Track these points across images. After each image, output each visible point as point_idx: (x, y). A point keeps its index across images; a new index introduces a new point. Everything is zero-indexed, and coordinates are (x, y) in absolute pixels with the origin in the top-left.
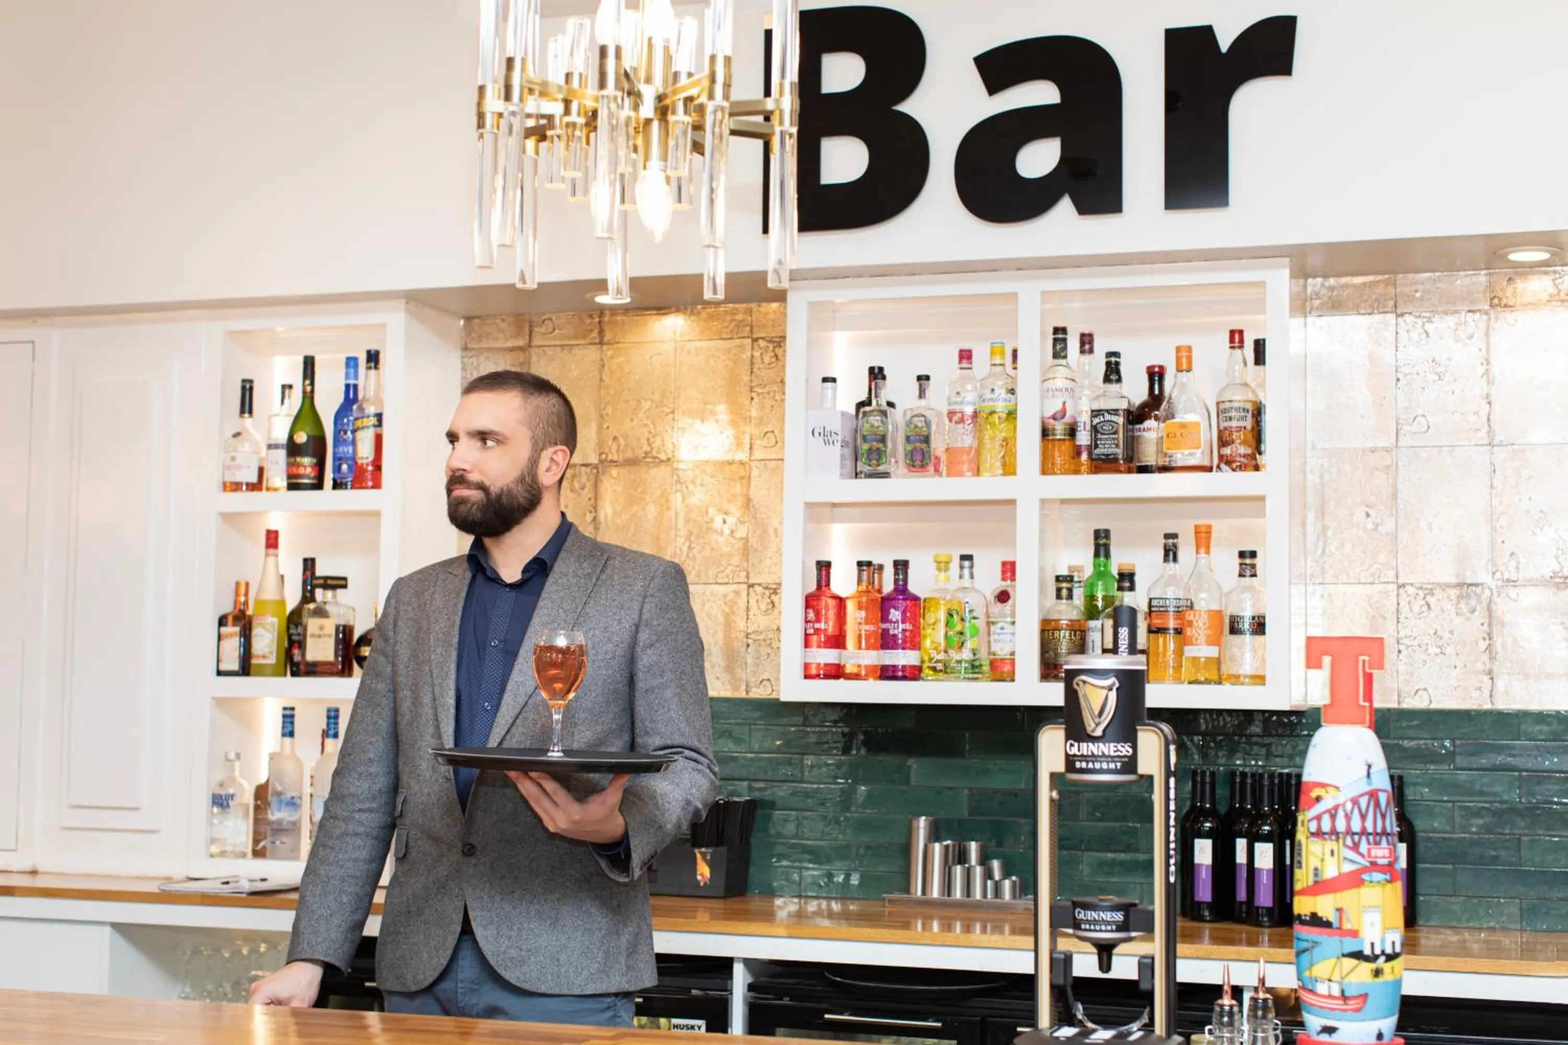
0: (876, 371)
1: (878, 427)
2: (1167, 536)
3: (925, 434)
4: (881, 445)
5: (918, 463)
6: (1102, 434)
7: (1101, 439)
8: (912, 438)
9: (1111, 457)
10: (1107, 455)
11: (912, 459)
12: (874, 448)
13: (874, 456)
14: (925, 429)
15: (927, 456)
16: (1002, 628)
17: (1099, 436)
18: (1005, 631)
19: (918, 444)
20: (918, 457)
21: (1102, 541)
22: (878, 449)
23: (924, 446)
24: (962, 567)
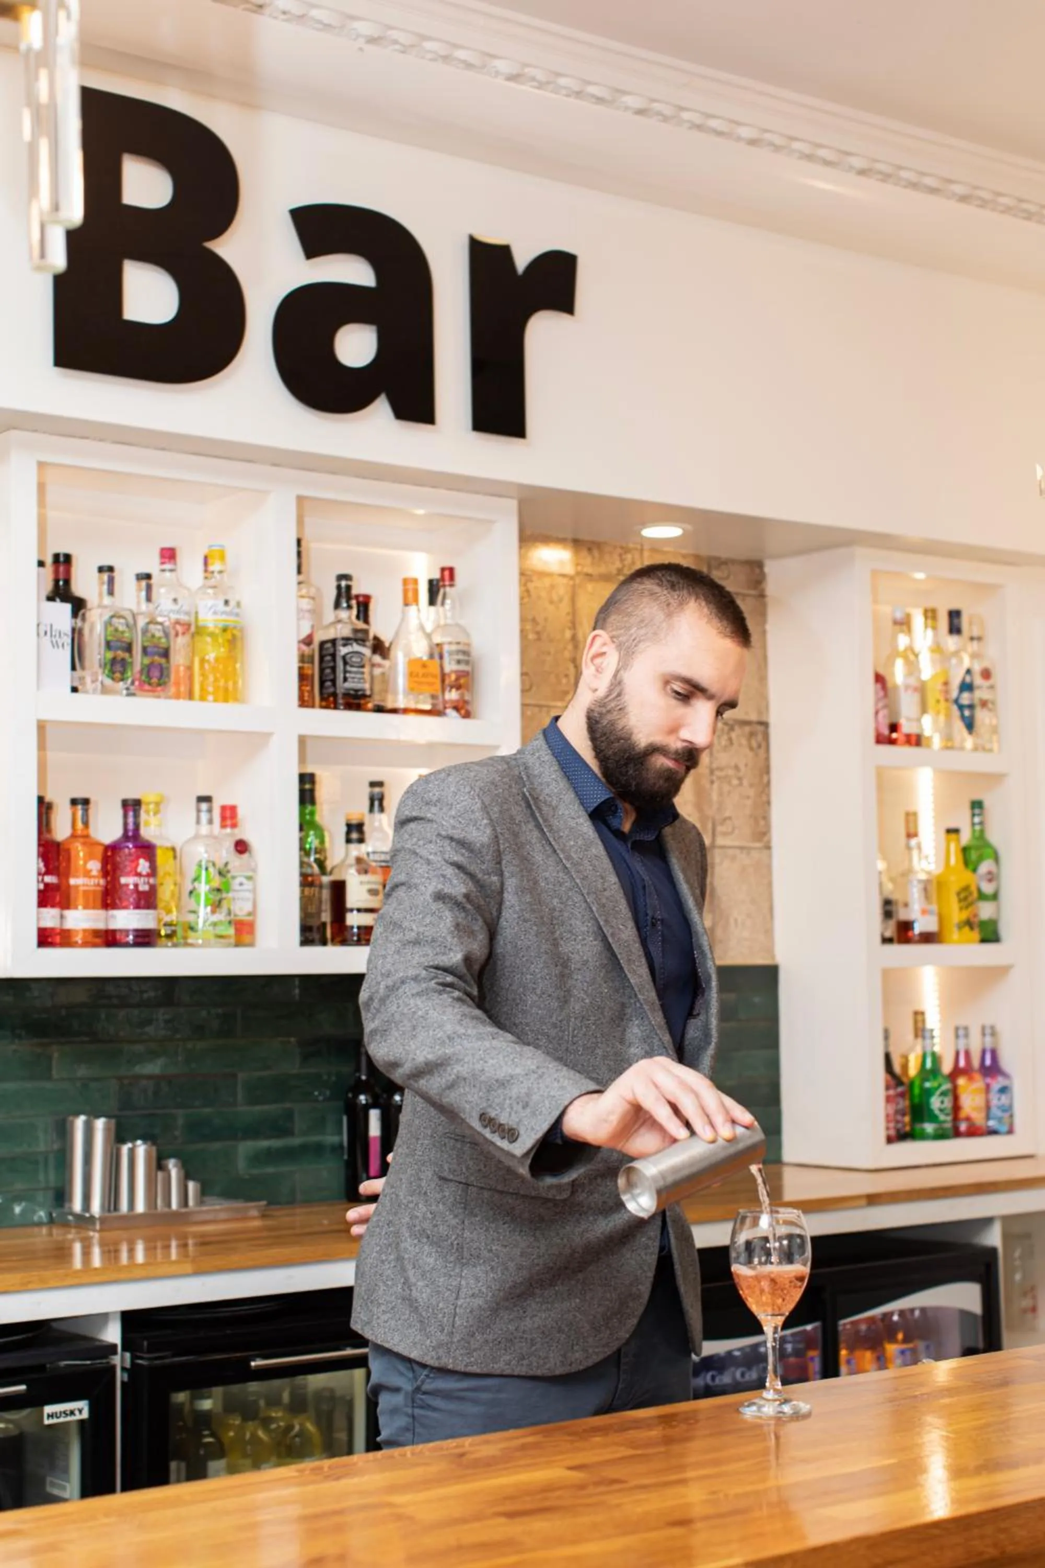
0: (62, 559)
1: (123, 632)
2: (373, 784)
3: (165, 646)
4: (127, 655)
5: (155, 680)
6: (352, 666)
7: (350, 672)
8: (149, 650)
9: (360, 693)
10: (357, 691)
11: (149, 676)
12: (119, 658)
13: (118, 667)
14: (163, 640)
15: (165, 673)
16: (241, 884)
17: (348, 668)
18: (245, 887)
19: (157, 658)
20: (156, 673)
21: (307, 786)
22: (123, 660)
23: (163, 661)
24: (199, 811)
